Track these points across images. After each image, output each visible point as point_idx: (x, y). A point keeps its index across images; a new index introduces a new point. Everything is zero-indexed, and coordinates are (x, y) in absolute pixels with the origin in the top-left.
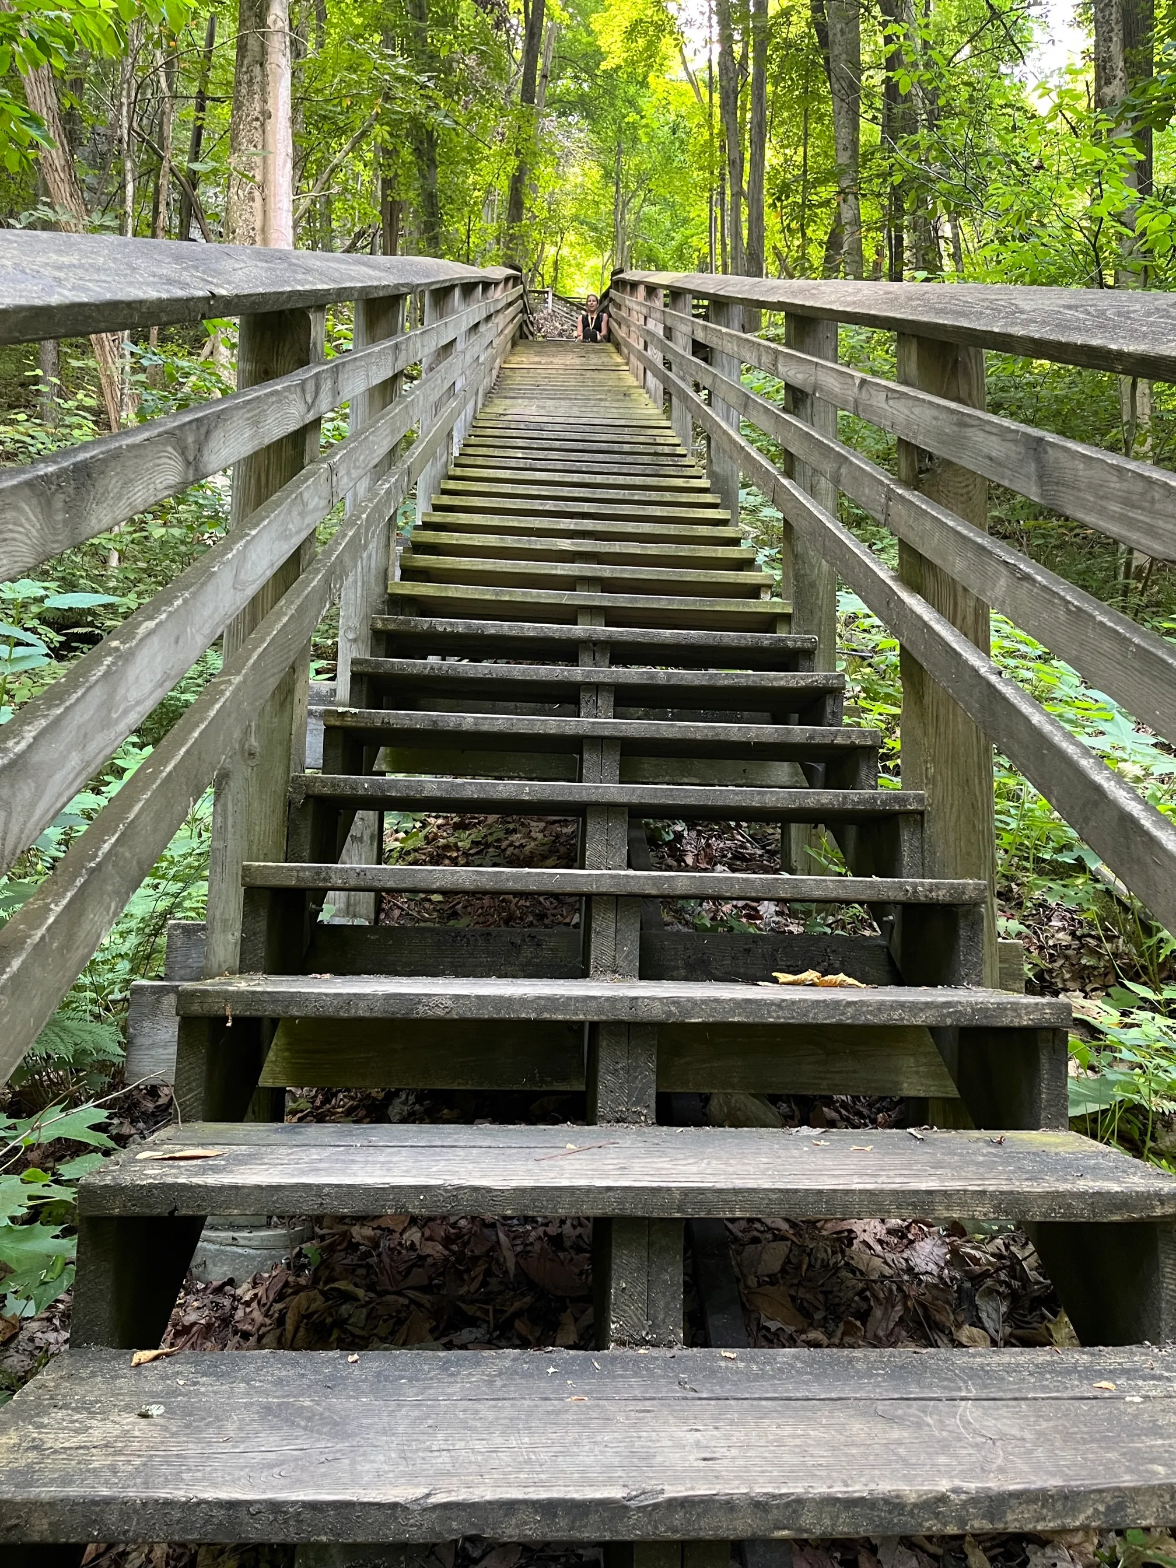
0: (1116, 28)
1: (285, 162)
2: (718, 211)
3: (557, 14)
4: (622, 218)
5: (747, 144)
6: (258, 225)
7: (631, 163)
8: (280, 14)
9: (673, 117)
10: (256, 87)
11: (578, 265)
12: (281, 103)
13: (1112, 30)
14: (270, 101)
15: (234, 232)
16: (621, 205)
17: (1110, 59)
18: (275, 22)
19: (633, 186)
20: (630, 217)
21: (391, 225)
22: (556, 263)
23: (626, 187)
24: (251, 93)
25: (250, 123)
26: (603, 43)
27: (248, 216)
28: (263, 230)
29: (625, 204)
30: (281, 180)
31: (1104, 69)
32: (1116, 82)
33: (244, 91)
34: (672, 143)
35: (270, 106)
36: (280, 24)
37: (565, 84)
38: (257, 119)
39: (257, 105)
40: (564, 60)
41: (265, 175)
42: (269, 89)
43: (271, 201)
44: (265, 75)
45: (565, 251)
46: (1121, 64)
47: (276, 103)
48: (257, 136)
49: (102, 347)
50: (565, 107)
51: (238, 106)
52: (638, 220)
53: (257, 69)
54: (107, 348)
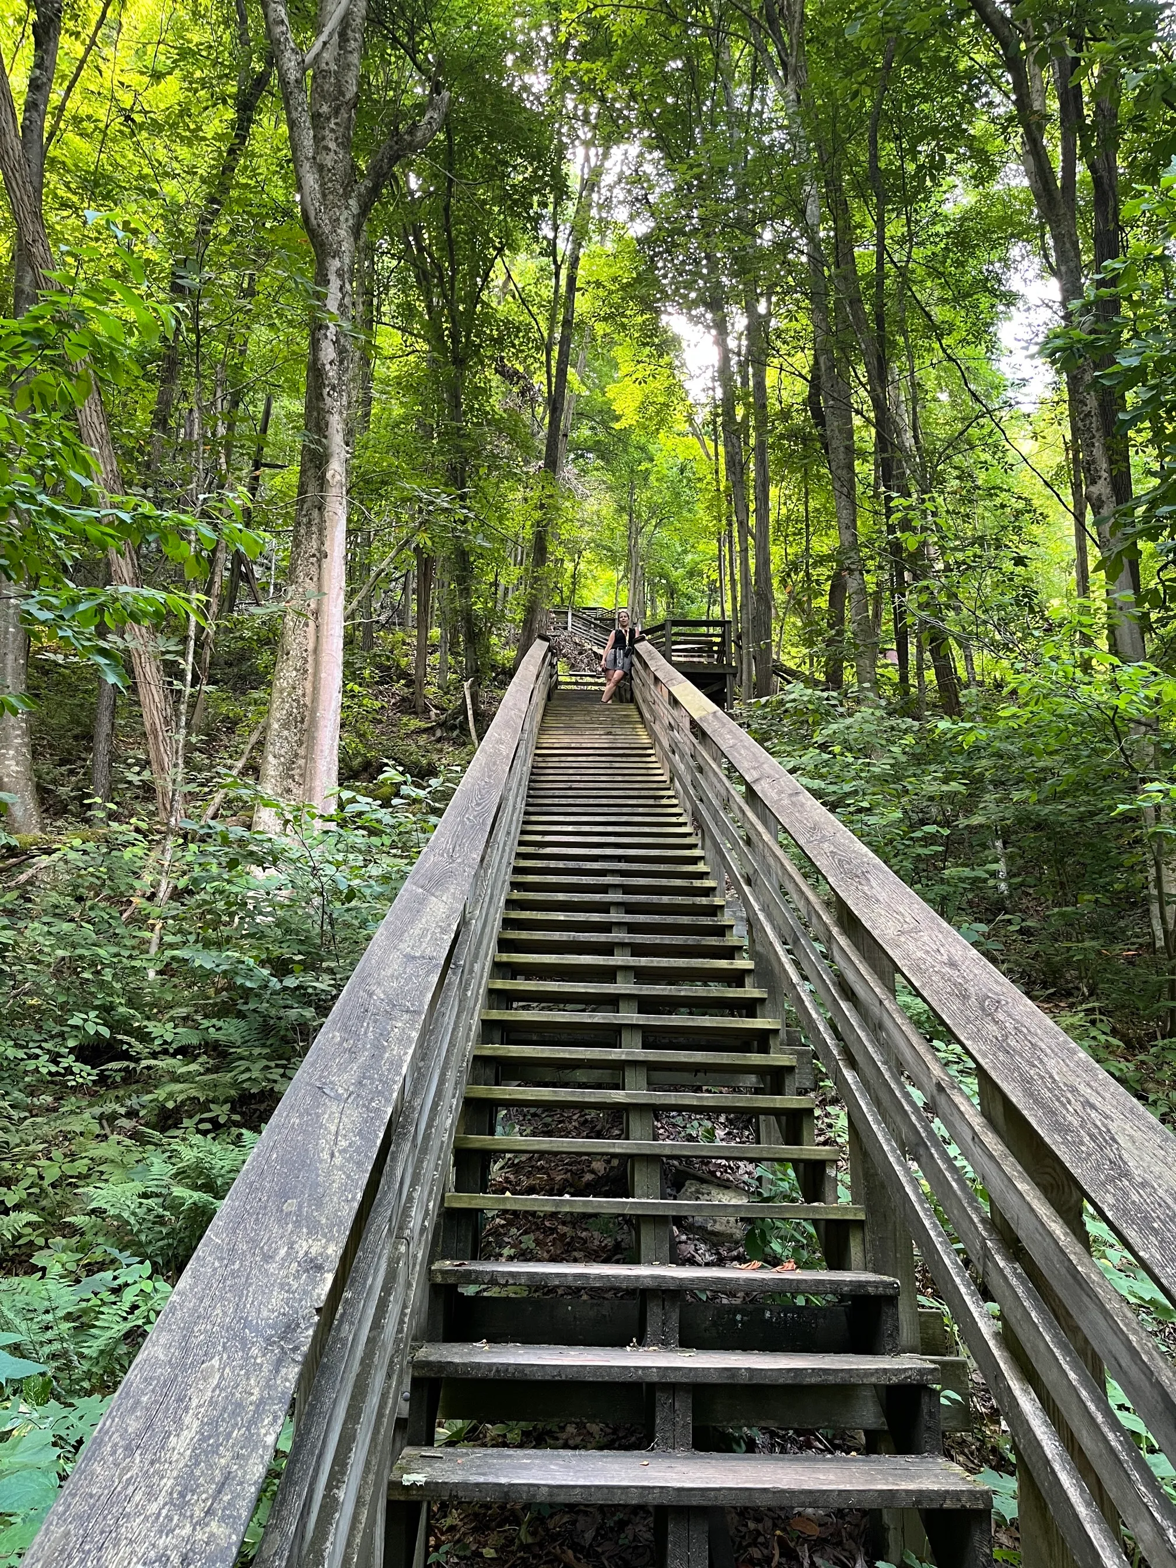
0: (1097, 435)
1: (338, 595)
2: (726, 549)
3: (576, 387)
4: (636, 542)
5: (752, 497)
6: (311, 647)
7: (643, 496)
8: (339, 469)
9: (681, 460)
10: (314, 529)
11: (594, 577)
12: (336, 543)
13: (1094, 437)
14: (327, 544)
15: (288, 654)
16: (634, 531)
17: (1094, 462)
18: (333, 476)
19: (645, 516)
20: (642, 541)
21: (425, 574)
22: (573, 576)
23: (639, 516)
24: (309, 533)
25: (307, 559)
26: (617, 407)
27: (301, 639)
28: (316, 650)
29: (639, 532)
30: (334, 611)
31: (1089, 470)
32: (1101, 482)
33: (302, 532)
34: (680, 481)
35: (326, 548)
36: (338, 477)
37: (584, 432)
38: (314, 556)
39: (314, 544)
40: (581, 415)
41: (319, 603)
42: (326, 533)
43: (324, 629)
44: (323, 520)
45: (582, 566)
46: (1105, 466)
47: (332, 545)
48: (314, 570)
49: (156, 737)
50: (581, 450)
51: (297, 543)
52: (650, 544)
53: (315, 513)
54: (161, 738)
